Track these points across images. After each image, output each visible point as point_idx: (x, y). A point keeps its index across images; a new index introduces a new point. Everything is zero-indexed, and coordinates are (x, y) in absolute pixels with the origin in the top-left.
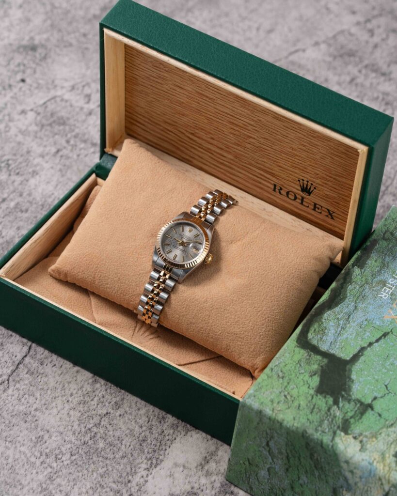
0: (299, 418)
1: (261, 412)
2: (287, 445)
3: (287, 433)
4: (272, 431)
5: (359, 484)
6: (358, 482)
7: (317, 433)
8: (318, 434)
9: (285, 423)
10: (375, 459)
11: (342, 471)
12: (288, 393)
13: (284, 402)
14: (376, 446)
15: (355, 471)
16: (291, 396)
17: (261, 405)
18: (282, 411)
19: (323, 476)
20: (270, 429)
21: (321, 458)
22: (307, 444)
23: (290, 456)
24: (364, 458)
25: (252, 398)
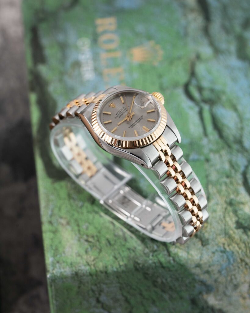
0: (119, 253)
1: (77, 274)
2: (121, 289)
3: (117, 277)
4: (98, 285)
5: (220, 280)
6: (218, 278)
7: (148, 257)
8: (151, 257)
9: (110, 269)
10: (224, 244)
11: (196, 277)
12: (87, 236)
13: (91, 249)
14: (213, 230)
15: (210, 269)
16: (93, 237)
17: (72, 267)
18: (97, 258)
19: (175, 295)
20: (96, 285)
21: (166, 280)
22: (146, 275)
23: (129, 297)
24: (214, 250)
25: (57, 265)
